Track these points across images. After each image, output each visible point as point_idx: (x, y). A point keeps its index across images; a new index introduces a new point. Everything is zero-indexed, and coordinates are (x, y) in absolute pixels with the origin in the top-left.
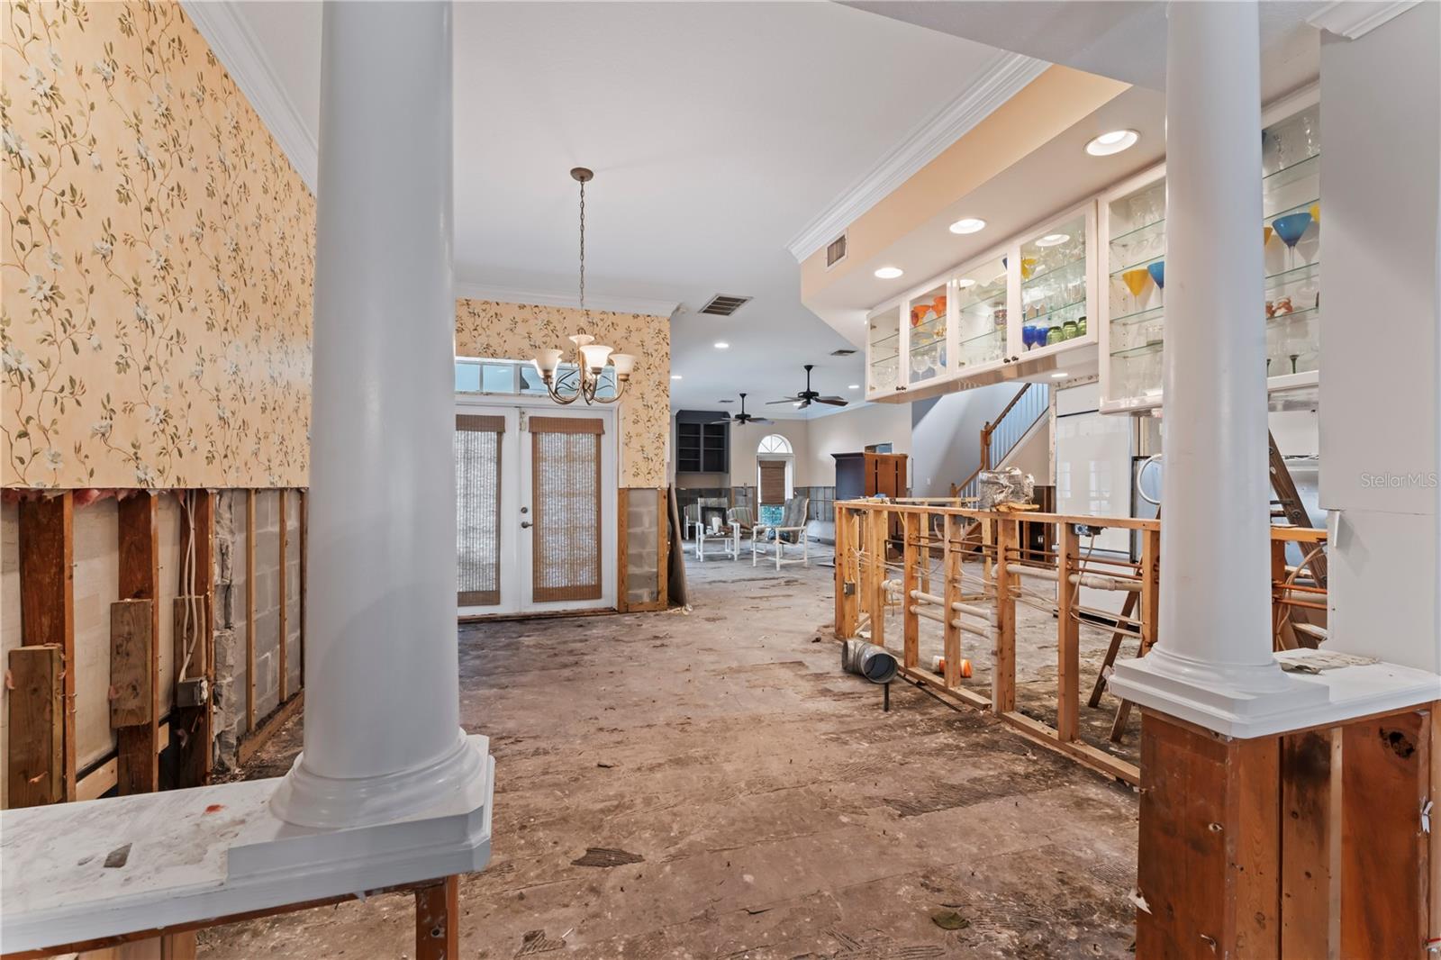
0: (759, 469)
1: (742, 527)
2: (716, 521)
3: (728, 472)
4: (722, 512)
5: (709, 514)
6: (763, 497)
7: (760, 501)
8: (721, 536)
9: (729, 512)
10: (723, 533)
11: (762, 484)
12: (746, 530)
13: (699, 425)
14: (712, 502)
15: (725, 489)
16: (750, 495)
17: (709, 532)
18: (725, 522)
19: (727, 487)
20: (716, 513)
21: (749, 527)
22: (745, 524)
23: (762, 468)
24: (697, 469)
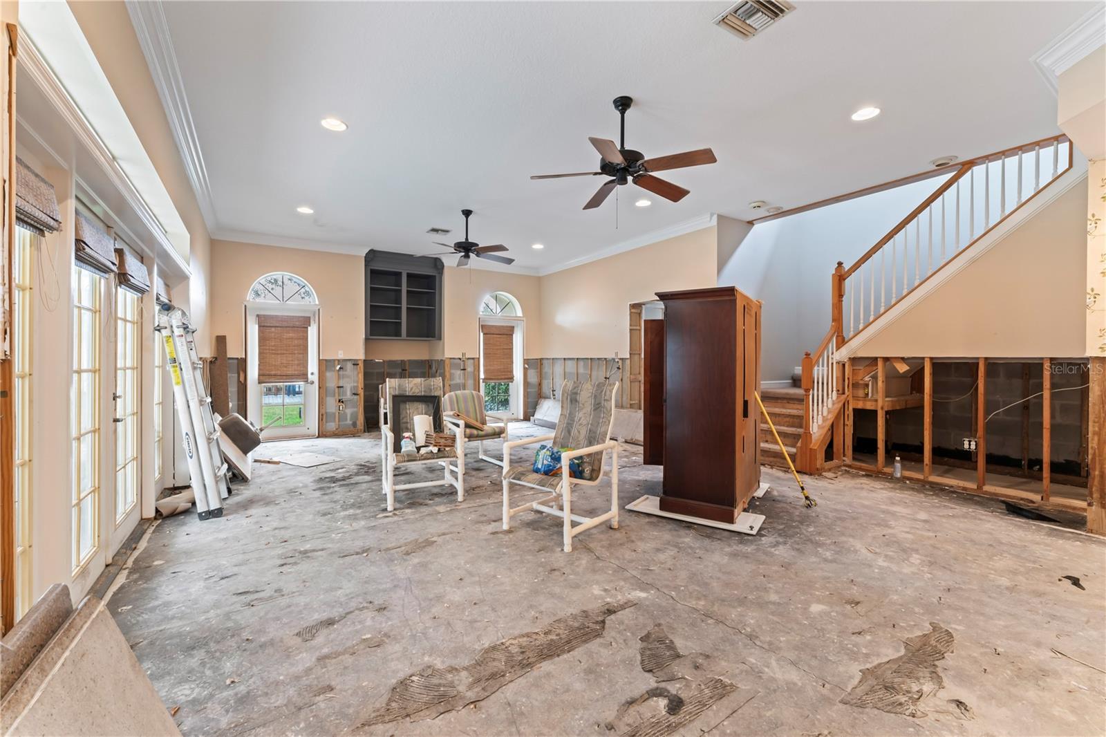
0: (482, 334)
1: (467, 426)
2: (421, 423)
3: (440, 338)
4: (432, 403)
5: (410, 408)
6: (485, 372)
7: (482, 376)
8: (431, 456)
9: (445, 400)
10: (435, 450)
11: (484, 354)
12: (475, 432)
13: (400, 274)
14: (414, 385)
15: (435, 360)
16: (470, 369)
17: (407, 446)
18: (438, 425)
19: (440, 358)
20: (422, 406)
21: (478, 424)
22: (473, 422)
23: (484, 334)
24: (397, 333)
